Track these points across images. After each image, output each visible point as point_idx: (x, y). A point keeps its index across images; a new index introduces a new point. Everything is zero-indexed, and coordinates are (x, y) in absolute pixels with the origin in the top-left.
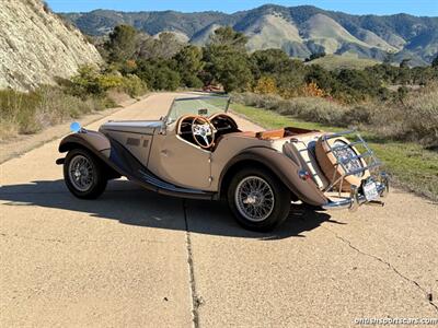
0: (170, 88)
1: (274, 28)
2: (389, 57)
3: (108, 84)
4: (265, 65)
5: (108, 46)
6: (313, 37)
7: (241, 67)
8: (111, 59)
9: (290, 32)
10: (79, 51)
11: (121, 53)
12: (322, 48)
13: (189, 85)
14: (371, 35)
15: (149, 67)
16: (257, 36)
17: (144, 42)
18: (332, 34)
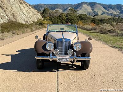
0: (57, 24)
1: (85, 8)
2: (115, 15)
4: (82, 18)
6: (95, 10)
7: (75, 19)
8: (44, 17)
9: (89, 9)
11: (46, 15)
12: (98, 13)
13: (62, 23)
14: (111, 10)
15: (53, 19)
16: (80, 10)
17: (51, 12)
18: (100, 9)
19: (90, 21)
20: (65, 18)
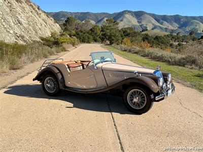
0: (88, 42)
1: (129, 19)
2: (172, 31)
3: (63, 41)
4: (126, 33)
5: (64, 25)
6: (143, 23)
7: (117, 34)
8: (66, 30)
9: (134, 21)
10: (52, 26)
11: (69, 28)
12: (146, 27)
13: (96, 41)
15: (80, 34)
16: (121, 22)
17: (78, 24)
18: (150, 22)
19: (141, 38)
20: (99, 33)
